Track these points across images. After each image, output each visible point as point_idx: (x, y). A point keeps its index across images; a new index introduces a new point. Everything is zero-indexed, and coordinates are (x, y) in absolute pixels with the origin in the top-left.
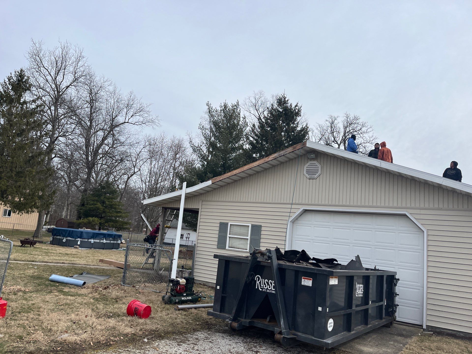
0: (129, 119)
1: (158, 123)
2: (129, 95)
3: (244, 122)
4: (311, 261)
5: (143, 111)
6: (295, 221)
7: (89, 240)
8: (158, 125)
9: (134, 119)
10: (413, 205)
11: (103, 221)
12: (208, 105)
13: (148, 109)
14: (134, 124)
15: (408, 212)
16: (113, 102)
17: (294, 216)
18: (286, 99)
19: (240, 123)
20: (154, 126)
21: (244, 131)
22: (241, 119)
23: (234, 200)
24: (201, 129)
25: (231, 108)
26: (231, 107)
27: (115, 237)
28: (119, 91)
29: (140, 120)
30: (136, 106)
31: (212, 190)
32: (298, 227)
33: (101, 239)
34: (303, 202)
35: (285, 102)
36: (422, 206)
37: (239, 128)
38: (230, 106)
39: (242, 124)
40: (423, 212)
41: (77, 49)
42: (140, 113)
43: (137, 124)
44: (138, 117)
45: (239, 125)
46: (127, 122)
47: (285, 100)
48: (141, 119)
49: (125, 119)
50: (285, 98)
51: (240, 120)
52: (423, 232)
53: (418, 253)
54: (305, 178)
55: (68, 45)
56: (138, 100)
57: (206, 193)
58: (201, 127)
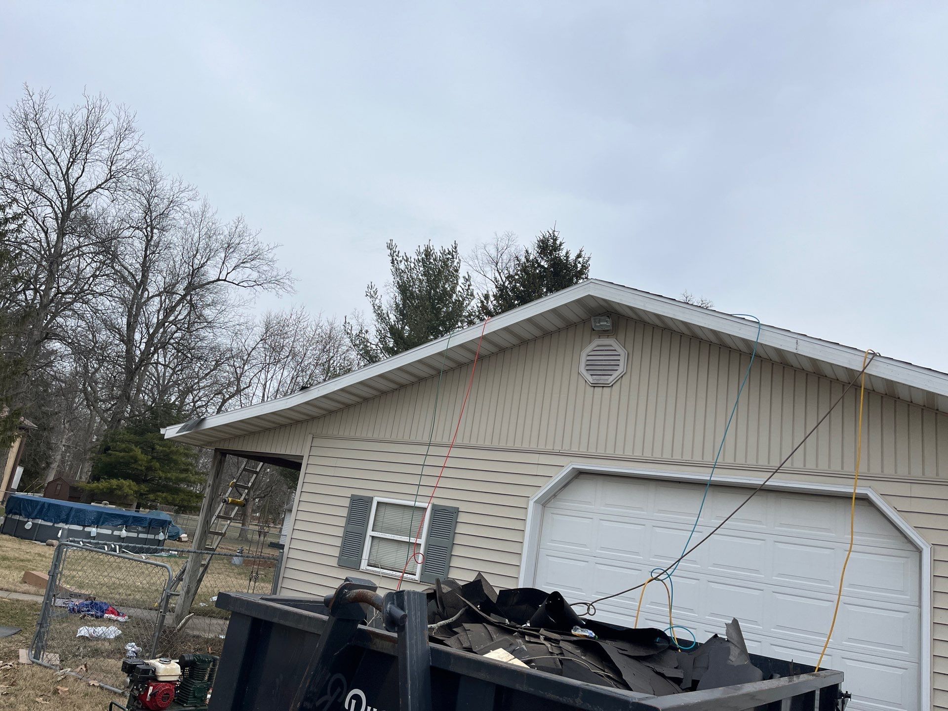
0: (228, 274)
1: (290, 286)
2: (234, 225)
3: (467, 287)
4: (579, 632)
5: (259, 259)
6: (548, 501)
7: (87, 529)
8: (289, 289)
9: (240, 275)
10: (889, 471)
11: (144, 488)
12: (390, 247)
13: (270, 256)
14: (238, 285)
15: (876, 491)
16: (197, 235)
17: (547, 486)
18: (558, 242)
19: (458, 288)
20: (281, 292)
21: (466, 306)
22: (461, 281)
23: (394, 438)
24: (372, 297)
25: (440, 256)
26: (439, 254)
27: (150, 524)
28: (213, 215)
29: (251, 277)
30: (247, 248)
31: (341, 410)
32: (554, 516)
33: (116, 527)
34: (575, 449)
35: (556, 248)
36: (917, 472)
37: (454, 301)
38: (437, 251)
39: (462, 291)
40: (918, 491)
41: (122, 113)
42: (252, 263)
43: (245, 284)
44: (248, 271)
45: (455, 293)
46: (224, 278)
47: (556, 243)
48: (255, 275)
49: (221, 272)
50: (555, 240)
51: (457, 284)
52: (919, 551)
53: (902, 615)
54: (582, 382)
55: (103, 104)
56: (251, 237)
57: (324, 416)
58: (372, 293)
